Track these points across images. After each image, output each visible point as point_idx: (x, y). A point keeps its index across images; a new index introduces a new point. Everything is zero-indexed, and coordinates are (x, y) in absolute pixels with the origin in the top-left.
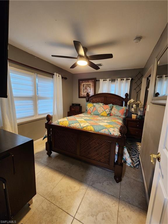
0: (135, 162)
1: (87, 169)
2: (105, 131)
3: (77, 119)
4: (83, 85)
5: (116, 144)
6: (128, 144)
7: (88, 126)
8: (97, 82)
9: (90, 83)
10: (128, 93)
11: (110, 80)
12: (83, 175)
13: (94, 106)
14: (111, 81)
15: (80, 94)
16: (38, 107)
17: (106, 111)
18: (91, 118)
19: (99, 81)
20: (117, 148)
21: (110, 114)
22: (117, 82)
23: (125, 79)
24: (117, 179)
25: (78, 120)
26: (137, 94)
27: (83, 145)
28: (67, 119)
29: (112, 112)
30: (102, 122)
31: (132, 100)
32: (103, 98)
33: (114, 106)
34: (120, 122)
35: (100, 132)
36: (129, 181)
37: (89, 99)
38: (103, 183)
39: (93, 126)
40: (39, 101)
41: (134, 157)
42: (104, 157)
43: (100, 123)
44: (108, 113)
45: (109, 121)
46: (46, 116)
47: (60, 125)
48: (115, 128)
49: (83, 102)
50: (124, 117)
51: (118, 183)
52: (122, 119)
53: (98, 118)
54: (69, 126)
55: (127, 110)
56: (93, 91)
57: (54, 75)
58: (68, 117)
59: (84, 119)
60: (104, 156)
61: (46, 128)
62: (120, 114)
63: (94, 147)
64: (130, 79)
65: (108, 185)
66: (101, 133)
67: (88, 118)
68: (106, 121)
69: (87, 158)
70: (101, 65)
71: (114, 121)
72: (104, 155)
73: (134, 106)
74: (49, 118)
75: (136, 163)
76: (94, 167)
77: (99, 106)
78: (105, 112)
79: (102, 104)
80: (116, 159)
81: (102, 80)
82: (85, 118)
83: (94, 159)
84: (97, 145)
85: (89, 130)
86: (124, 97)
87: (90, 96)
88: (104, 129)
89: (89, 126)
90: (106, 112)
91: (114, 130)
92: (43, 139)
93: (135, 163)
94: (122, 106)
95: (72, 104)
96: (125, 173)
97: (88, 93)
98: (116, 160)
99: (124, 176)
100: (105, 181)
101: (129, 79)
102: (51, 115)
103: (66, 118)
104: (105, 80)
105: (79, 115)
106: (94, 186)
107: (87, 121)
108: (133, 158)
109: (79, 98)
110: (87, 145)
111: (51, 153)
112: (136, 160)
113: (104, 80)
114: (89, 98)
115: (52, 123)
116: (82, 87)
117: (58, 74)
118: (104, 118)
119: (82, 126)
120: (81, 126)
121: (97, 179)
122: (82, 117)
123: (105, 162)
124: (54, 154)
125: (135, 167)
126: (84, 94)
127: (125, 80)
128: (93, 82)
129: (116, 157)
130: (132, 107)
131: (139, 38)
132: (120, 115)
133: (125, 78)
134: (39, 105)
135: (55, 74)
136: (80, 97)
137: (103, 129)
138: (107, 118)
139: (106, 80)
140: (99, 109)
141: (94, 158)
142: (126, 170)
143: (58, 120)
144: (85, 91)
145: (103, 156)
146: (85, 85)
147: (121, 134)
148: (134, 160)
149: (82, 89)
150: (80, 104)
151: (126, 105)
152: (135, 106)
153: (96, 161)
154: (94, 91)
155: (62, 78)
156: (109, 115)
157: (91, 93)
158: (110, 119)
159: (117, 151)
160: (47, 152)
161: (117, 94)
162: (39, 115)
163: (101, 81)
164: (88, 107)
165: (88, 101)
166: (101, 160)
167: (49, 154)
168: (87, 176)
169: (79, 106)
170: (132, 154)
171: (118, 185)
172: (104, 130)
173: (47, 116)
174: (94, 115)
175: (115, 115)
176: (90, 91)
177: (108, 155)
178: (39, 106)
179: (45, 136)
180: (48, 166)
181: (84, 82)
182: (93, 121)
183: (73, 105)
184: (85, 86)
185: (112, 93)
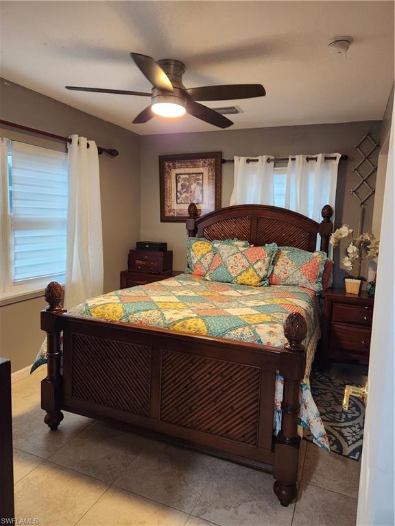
0: (350, 443)
1: (185, 465)
2: (242, 335)
3: (152, 298)
4: (177, 175)
5: (276, 374)
6: (333, 383)
7: (188, 318)
8: (225, 167)
9: (201, 170)
10: (333, 206)
11: (268, 161)
12: (171, 487)
13: (215, 252)
14: (272, 163)
15: (167, 209)
16: (12, 256)
17: (255, 266)
18: (201, 294)
19: (233, 161)
20: (280, 387)
21: (270, 278)
22: (293, 168)
23: (320, 156)
24: (284, 492)
25: (155, 299)
26: (364, 210)
27: (172, 382)
28: (117, 298)
29: (277, 271)
30: (239, 305)
31: (344, 231)
32: (246, 223)
33: (285, 251)
34: (299, 305)
35: (227, 337)
36: (324, 501)
37: (199, 226)
38: (236, 507)
39: (204, 318)
40: (18, 234)
41: (350, 427)
42: (240, 420)
43: (229, 311)
44: (262, 274)
45: (262, 303)
46: (43, 286)
47: (94, 316)
48: (276, 323)
49: (175, 234)
50: (317, 287)
51: (287, 506)
52: (310, 294)
53: (226, 293)
54: (124, 320)
55: (327, 264)
56: (213, 196)
57: (70, 141)
58: (120, 292)
59: (179, 297)
60: (240, 417)
61: (42, 329)
62: (304, 277)
63: (206, 388)
64: (339, 156)
65: (253, 513)
66: (230, 340)
67: (193, 294)
68: (251, 303)
69: (185, 426)
70: (237, 112)
71: (279, 302)
72: (239, 413)
73: (352, 249)
74: (54, 294)
75: (354, 442)
76: (208, 461)
77: (232, 252)
78: (251, 270)
79: (243, 243)
80: (278, 424)
81: (243, 159)
82: (180, 294)
83: (208, 429)
84: (217, 380)
85: (193, 331)
86: (319, 219)
87: (203, 214)
88: (240, 327)
89: (191, 320)
90: (256, 271)
91: (273, 329)
92: (33, 370)
93: (349, 445)
94: (313, 250)
95: (138, 243)
96: (314, 476)
97: (192, 205)
98: (278, 428)
99: (309, 487)
100: (244, 501)
101: (335, 158)
102: (61, 282)
103: (113, 293)
104: (251, 158)
105: (163, 283)
106: (206, 517)
107: (188, 304)
108: (345, 427)
109: (162, 221)
110: (186, 383)
111: (61, 417)
112: (353, 436)
113: (248, 161)
114: (196, 224)
115: (66, 311)
116: (172, 184)
117: (84, 141)
118: (247, 292)
119: (167, 318)
120: (164, 319)
121: (218, 496)
122: (170, 290)
123: (243, 436)
124: (70, 419)
125: (348, 456)
126: (178, 207)
127: (319, 159)
128: (210, 165)
129: (277, 420)
130: (347, 254)
131: (344, 42)
132: (304, 279)
133: (321, 154)
134: (18, 249)
135: (75, 138)
136: (164, 219)
137: (235, 328)
138: (257, 292)
139: (257, 160)
140: (231, 261)
141: (207, 427)
142: (318, 468)
143: (88, 302)
144: (184, 195)
145: (236, 418)
146: (182, 176)
147: (290, 341)
148: (346, 434)
149: (171, 190)
150: (166, 244)
151: (325, 248)
152: (355, 249)
153: (216, 434)
154: (216, 200)
155: (100, 153)
156: (267, 282)
157: (207, 206)
158: (268, 296)
159: (281, 399)
160: (45, 413)
161: (293, 209)
162: (15, 284)
163: (240, 162)
164: (192, 253)
165: (193, 233)
166: (230, 433)
167: (53, 420)
168: (184, 487)
169: (161, 250)
170: (344, 416)
171: (285, 513)
172: (240, 330)
173: (49, 285)
174: (215, 284)
175: (288, 282)
176: (201, 199)
177: (253, 414)
178: (15, 253)
179: (38, 358)
180: (50, 459)
181: (178, 165)
182: (207, 301)
183: (141, 246)
184: (185, 180)
185: (277, 205)
